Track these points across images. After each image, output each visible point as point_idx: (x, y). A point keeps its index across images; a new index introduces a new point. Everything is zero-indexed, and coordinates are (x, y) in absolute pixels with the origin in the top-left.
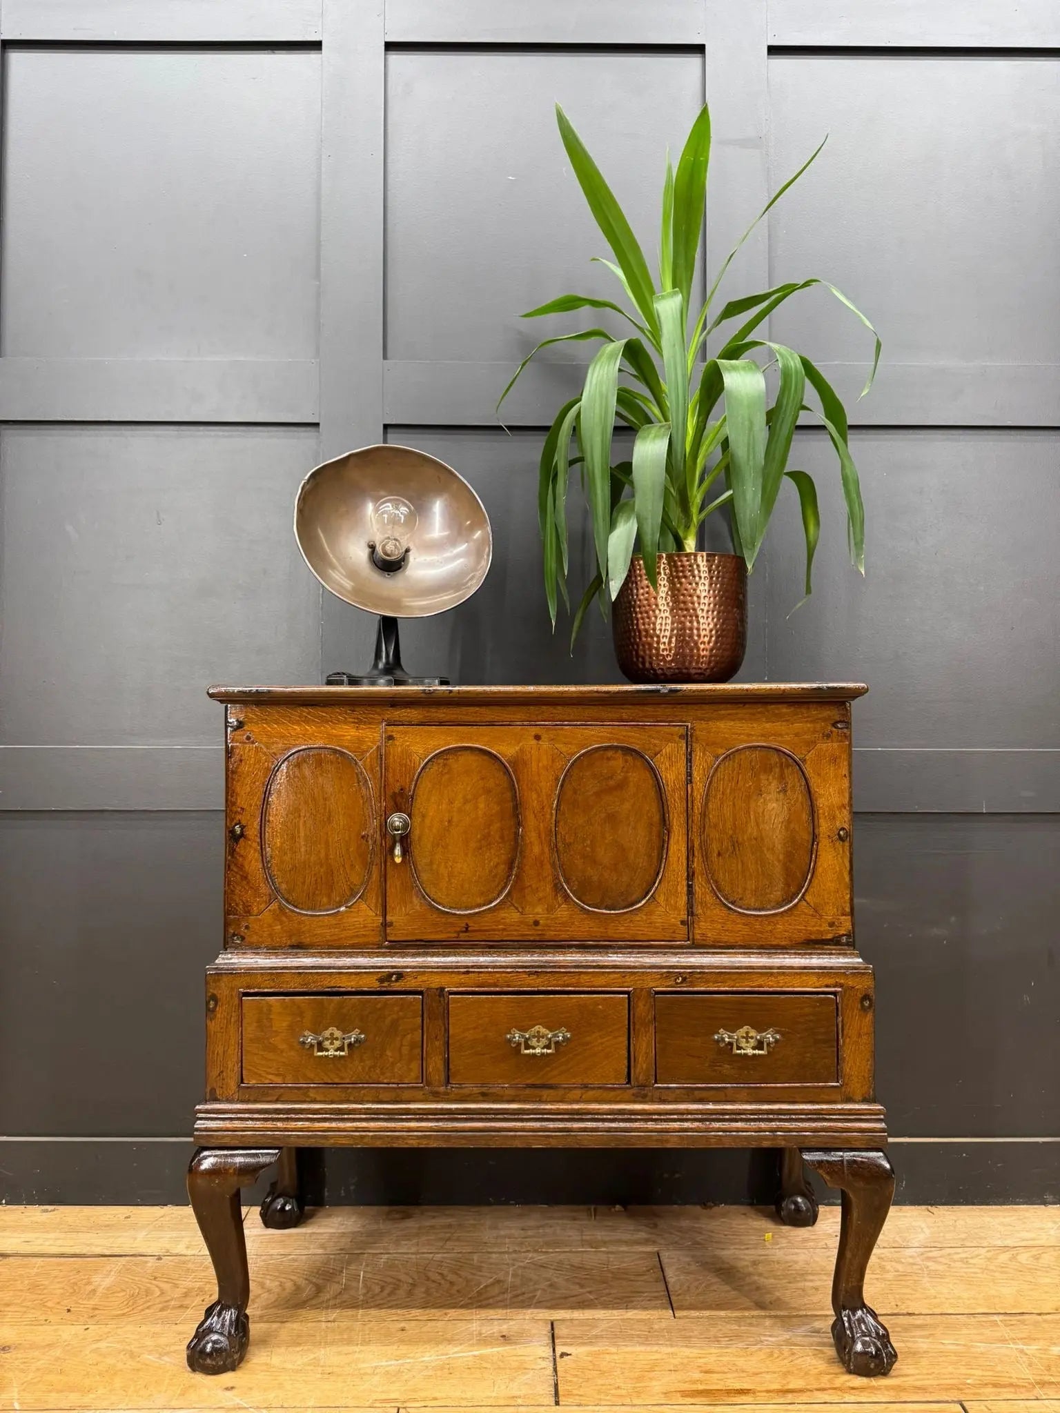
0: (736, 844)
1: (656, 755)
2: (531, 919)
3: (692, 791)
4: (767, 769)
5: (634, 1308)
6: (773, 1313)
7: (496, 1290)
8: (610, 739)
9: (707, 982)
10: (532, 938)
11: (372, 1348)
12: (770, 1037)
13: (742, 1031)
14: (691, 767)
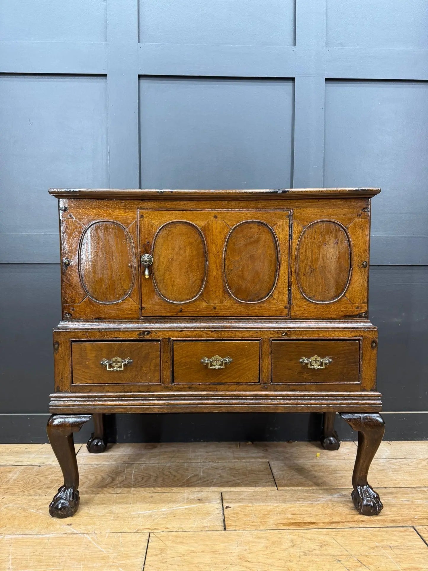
0: (312, 270)
1: (274, 225)
2: (212, 306)
3: (292, 243)
4: (329, 232)
5: (259, 486)
6: (323, 488)
7: (195, 479)
8: (251, 218)
9: (297, 335)
10: (213, 315)
11: (138, 505)
12: (327, 360)
13: (313, 358)
14: (291, 232)
